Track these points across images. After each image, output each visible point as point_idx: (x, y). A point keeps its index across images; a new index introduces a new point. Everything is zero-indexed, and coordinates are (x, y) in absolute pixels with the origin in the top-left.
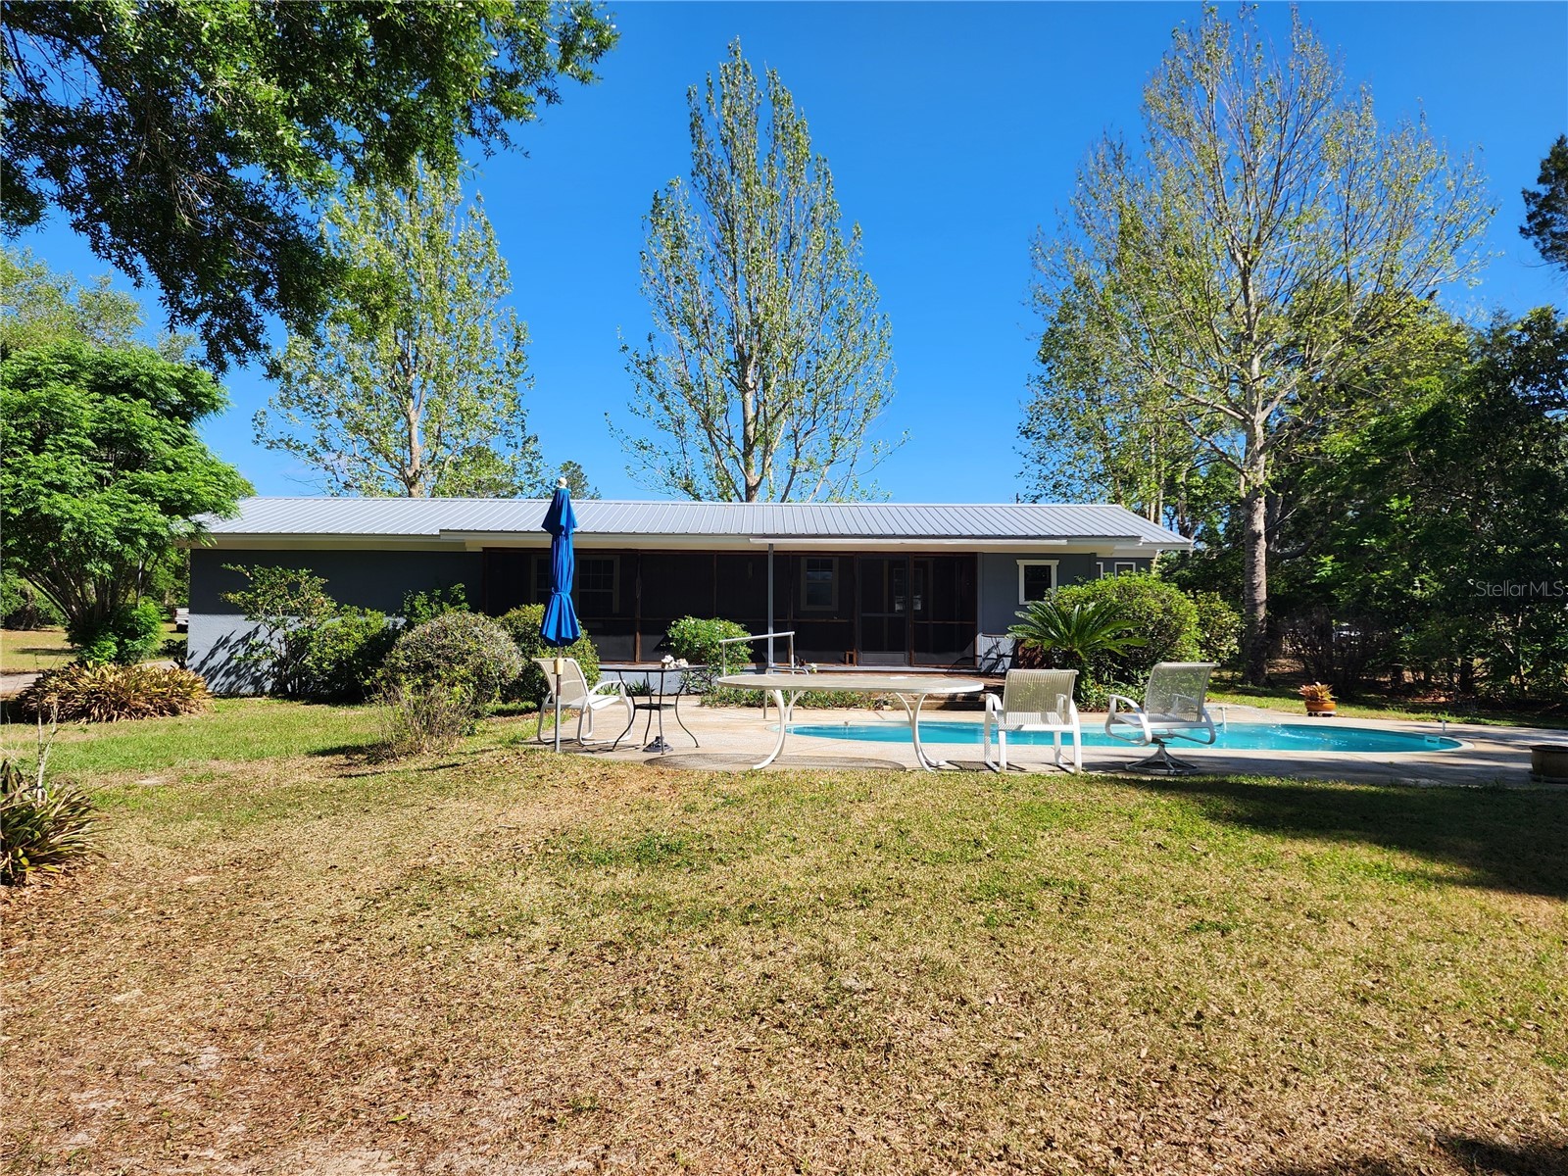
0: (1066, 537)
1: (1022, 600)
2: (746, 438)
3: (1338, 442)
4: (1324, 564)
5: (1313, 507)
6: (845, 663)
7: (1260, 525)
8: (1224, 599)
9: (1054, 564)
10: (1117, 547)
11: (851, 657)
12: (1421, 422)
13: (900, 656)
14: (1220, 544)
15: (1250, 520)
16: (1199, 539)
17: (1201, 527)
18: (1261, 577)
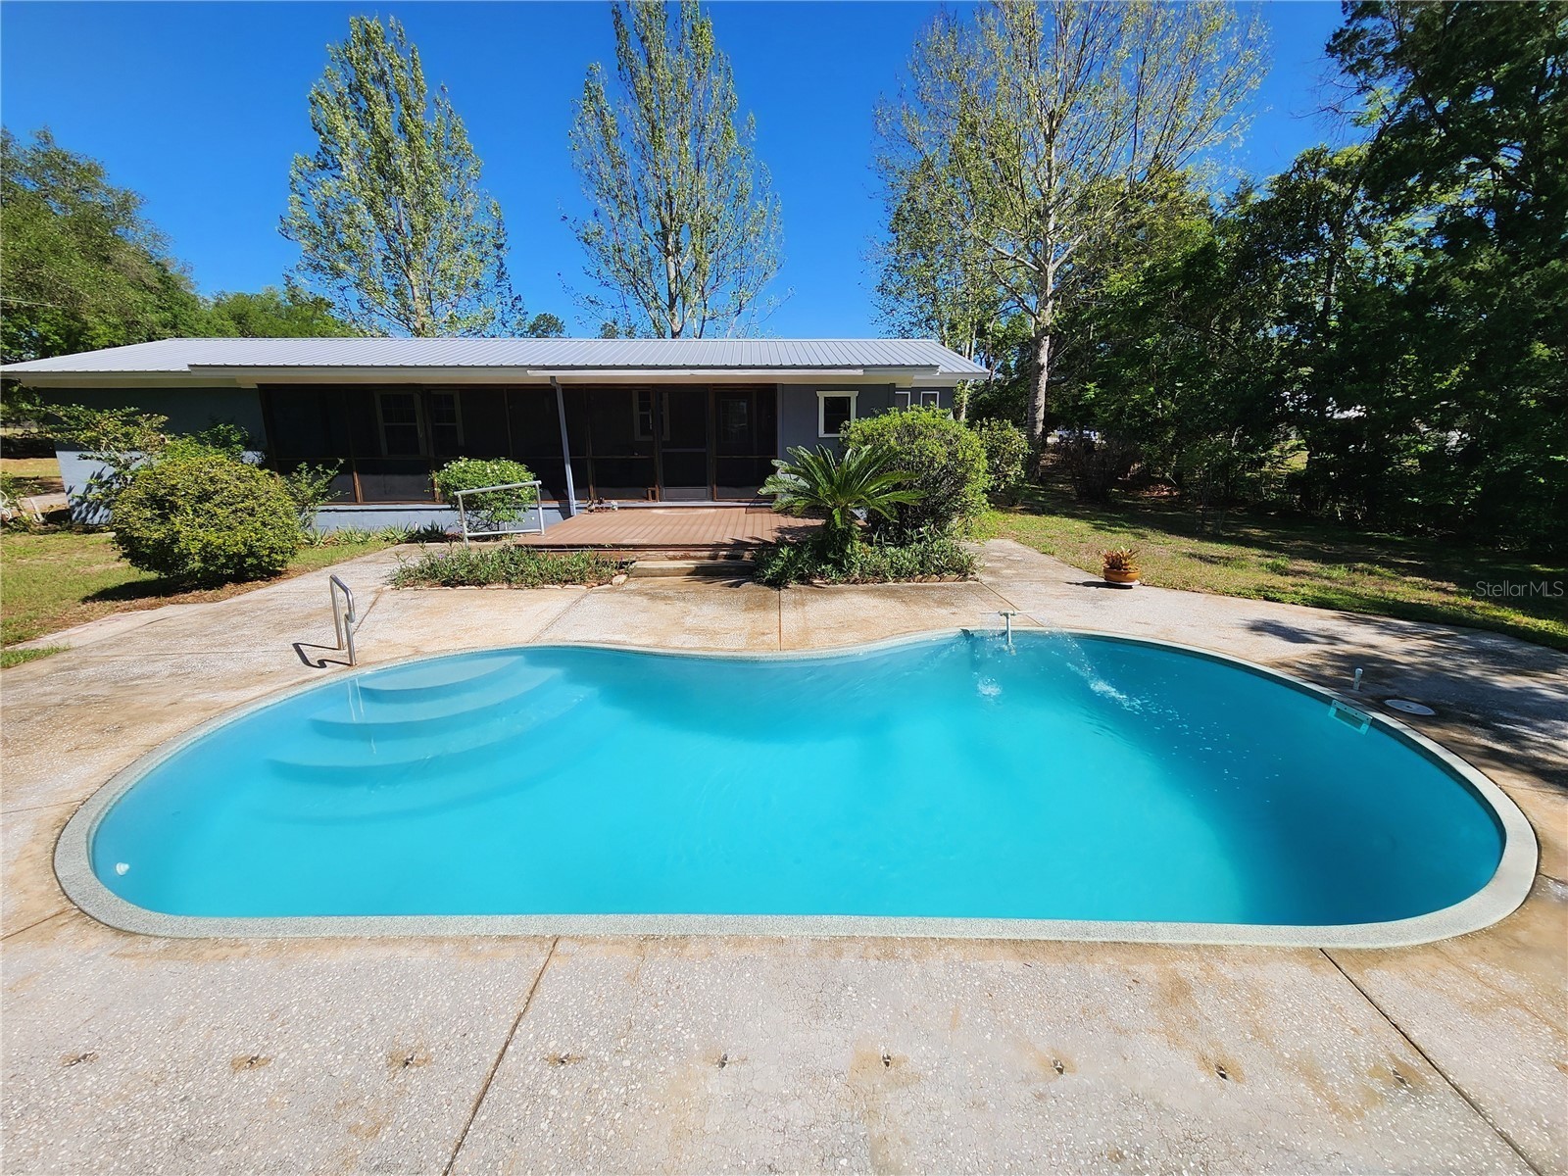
0: (862, 366)
1: (822, 433)
2: (670, 294)
3: (1119, 281)
4: (1088, 390)
5: (1082, 345)
6: (647, 499)
7: (1044, 359)
8: (1015, 424)
9: (853, 395)
10: (916, 377)
11: (653, 493)
12: (1190, 261)
13: (702, 491)
14: (1011, 375)
15: (1037, 355)
16: (998, 371)
17: (1000, 363)
18: (1041, 401)
